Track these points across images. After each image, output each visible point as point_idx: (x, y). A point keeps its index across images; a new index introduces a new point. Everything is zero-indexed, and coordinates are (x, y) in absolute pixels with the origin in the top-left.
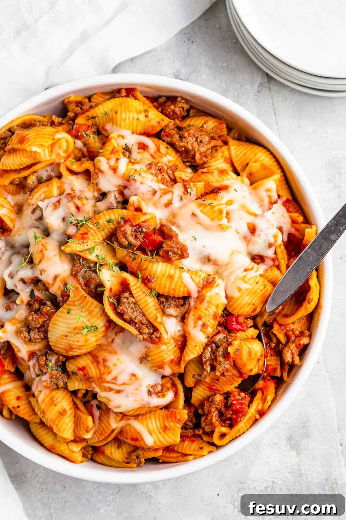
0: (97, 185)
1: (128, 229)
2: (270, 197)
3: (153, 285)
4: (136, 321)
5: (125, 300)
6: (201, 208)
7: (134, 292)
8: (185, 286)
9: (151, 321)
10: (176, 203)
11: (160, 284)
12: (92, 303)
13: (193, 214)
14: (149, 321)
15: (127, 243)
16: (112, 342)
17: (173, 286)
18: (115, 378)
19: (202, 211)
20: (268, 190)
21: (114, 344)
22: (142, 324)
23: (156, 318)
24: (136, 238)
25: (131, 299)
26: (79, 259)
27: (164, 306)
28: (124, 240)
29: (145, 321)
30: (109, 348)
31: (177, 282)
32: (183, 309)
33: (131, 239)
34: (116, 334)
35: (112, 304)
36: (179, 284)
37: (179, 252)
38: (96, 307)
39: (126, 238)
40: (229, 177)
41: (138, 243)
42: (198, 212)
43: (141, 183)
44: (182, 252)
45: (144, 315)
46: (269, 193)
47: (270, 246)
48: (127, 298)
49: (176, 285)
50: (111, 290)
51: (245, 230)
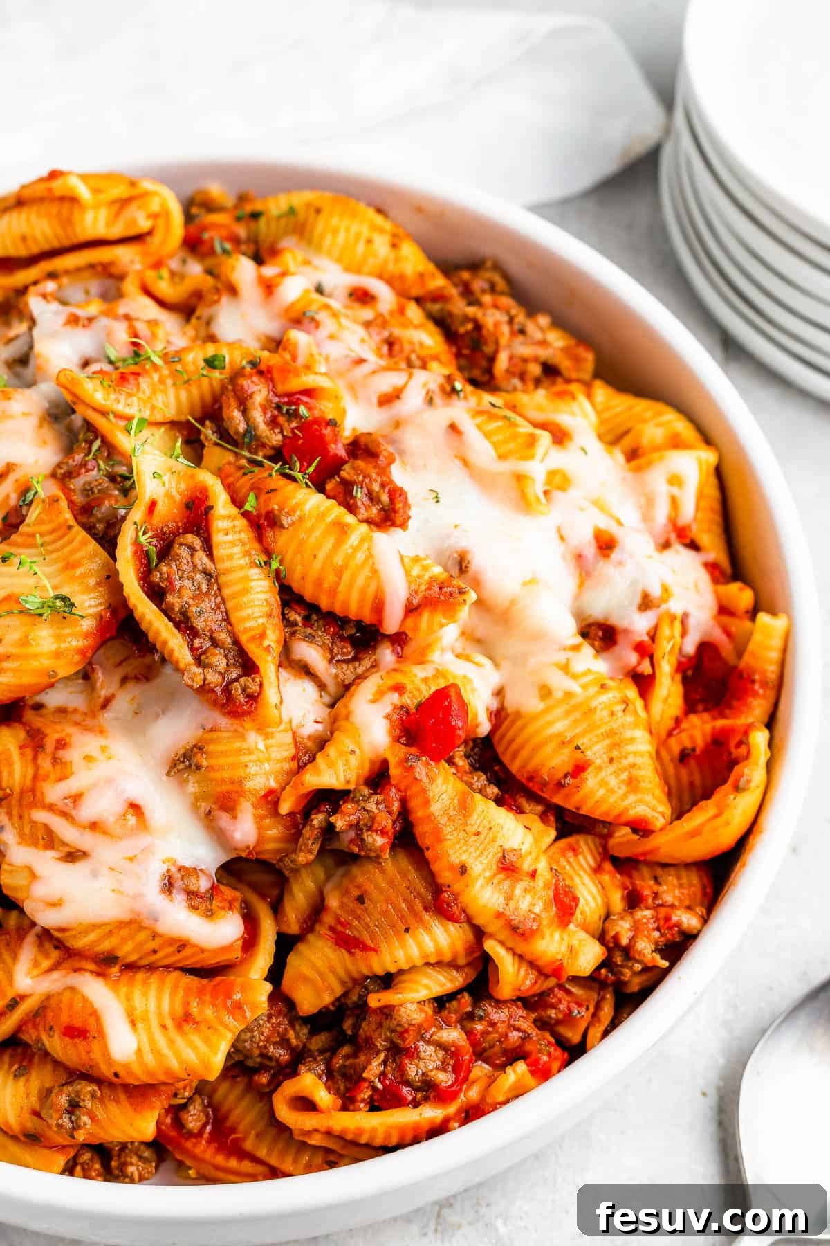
0: (208, 323)
1: (259, 393)
2: (674, 502)
3: (281, 540)
4: (199, 624)
5: (184, 552)
6: (479, 420)
7: (218, 538)
8: (375, 572)
9: (244, 639)
10: (413, 400)
11: (302, 544)
12: (84, 543)
13: (453, 428)
14: (236, 642)
15: (242, 427)
16: (106, 704)
17: (338, 560)
18: (76, 798)
19: (479, 427)
20: (675, 480)
21: (108, 715)
22: (215, 643)
23: (263, 636)
24: (273, 423)
25: (202, 558)
26: (90, 443)
27: (293, 633)
28: (237, 414)
29: (223, 636)
30: (89, 722)
31: (356, 549)
32: (348, 672)
33: (258, 417)
34: (124, 680)
35: (142, 555)
36: (360, 557)
37: (385, 498)
38: (92, 557)
39: (245, 412)
40: (574, 406)
41: (276, 439)
42: (468, 425)
43: (332, 337)
44: (392, 500)
45: (227, 620)
46: (675, 491)
47: (646, 603)
48: (192, 549)
49: (350, 557)
50: (153, 505)
51: (583, 537)
